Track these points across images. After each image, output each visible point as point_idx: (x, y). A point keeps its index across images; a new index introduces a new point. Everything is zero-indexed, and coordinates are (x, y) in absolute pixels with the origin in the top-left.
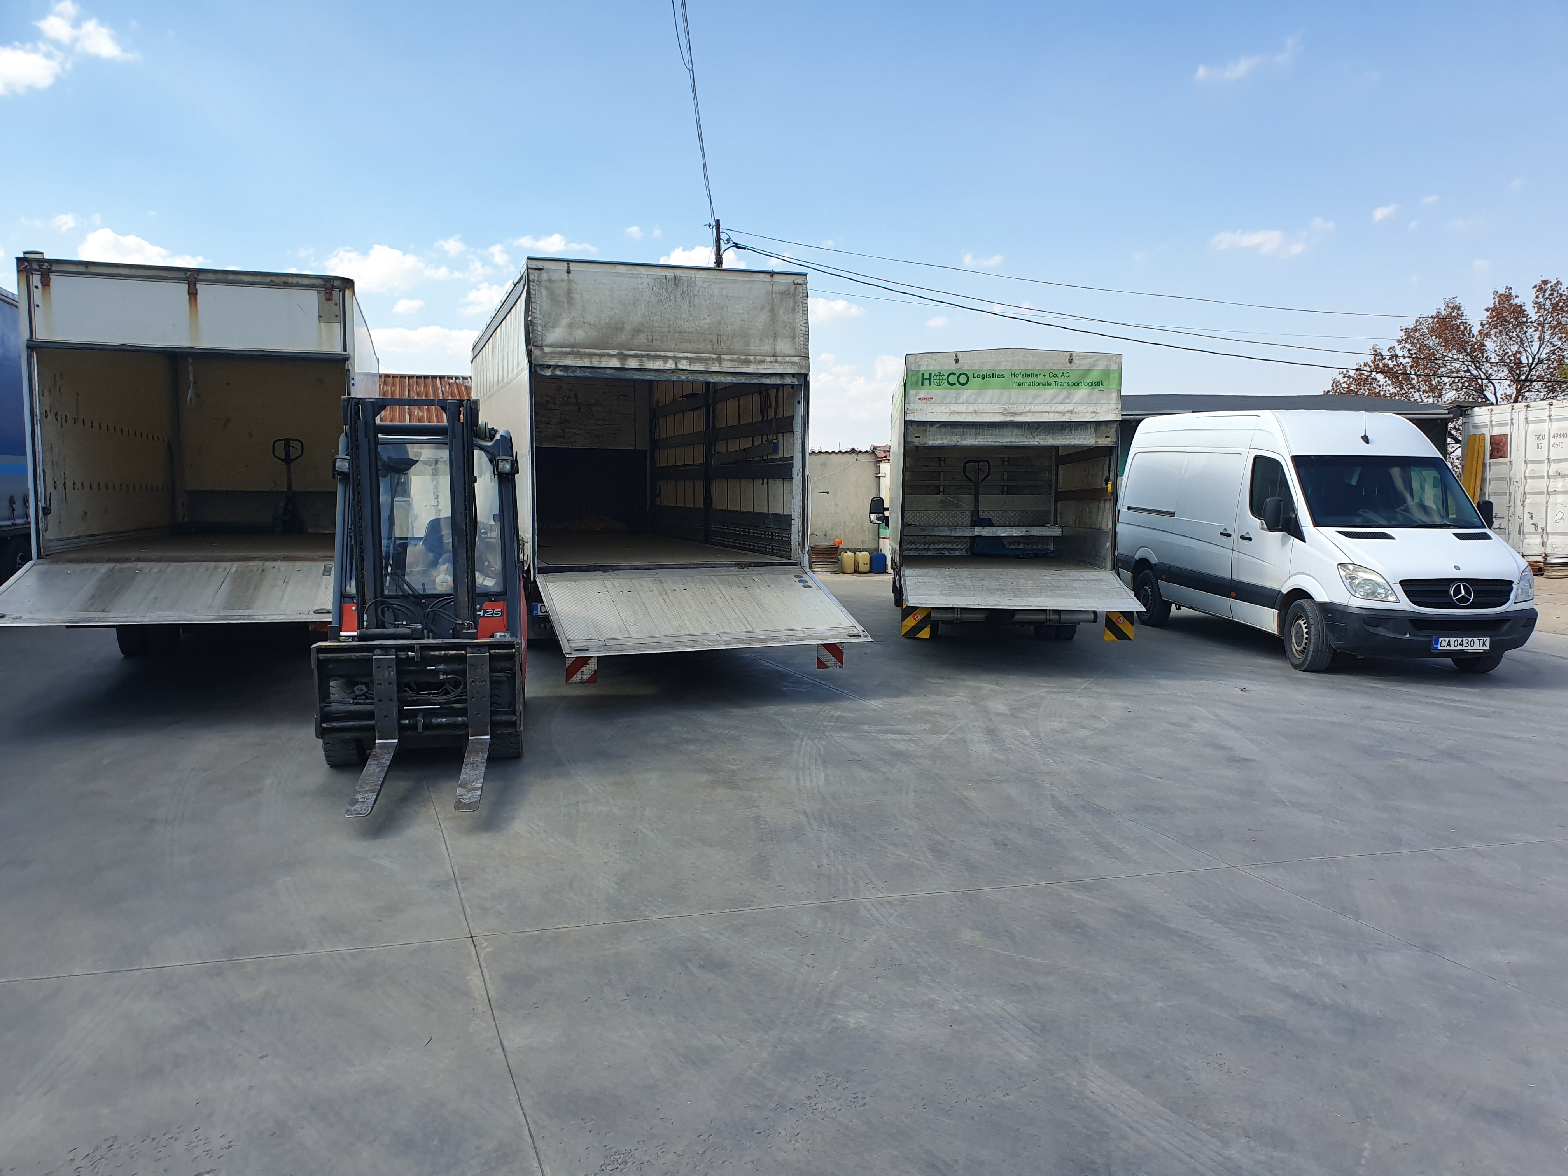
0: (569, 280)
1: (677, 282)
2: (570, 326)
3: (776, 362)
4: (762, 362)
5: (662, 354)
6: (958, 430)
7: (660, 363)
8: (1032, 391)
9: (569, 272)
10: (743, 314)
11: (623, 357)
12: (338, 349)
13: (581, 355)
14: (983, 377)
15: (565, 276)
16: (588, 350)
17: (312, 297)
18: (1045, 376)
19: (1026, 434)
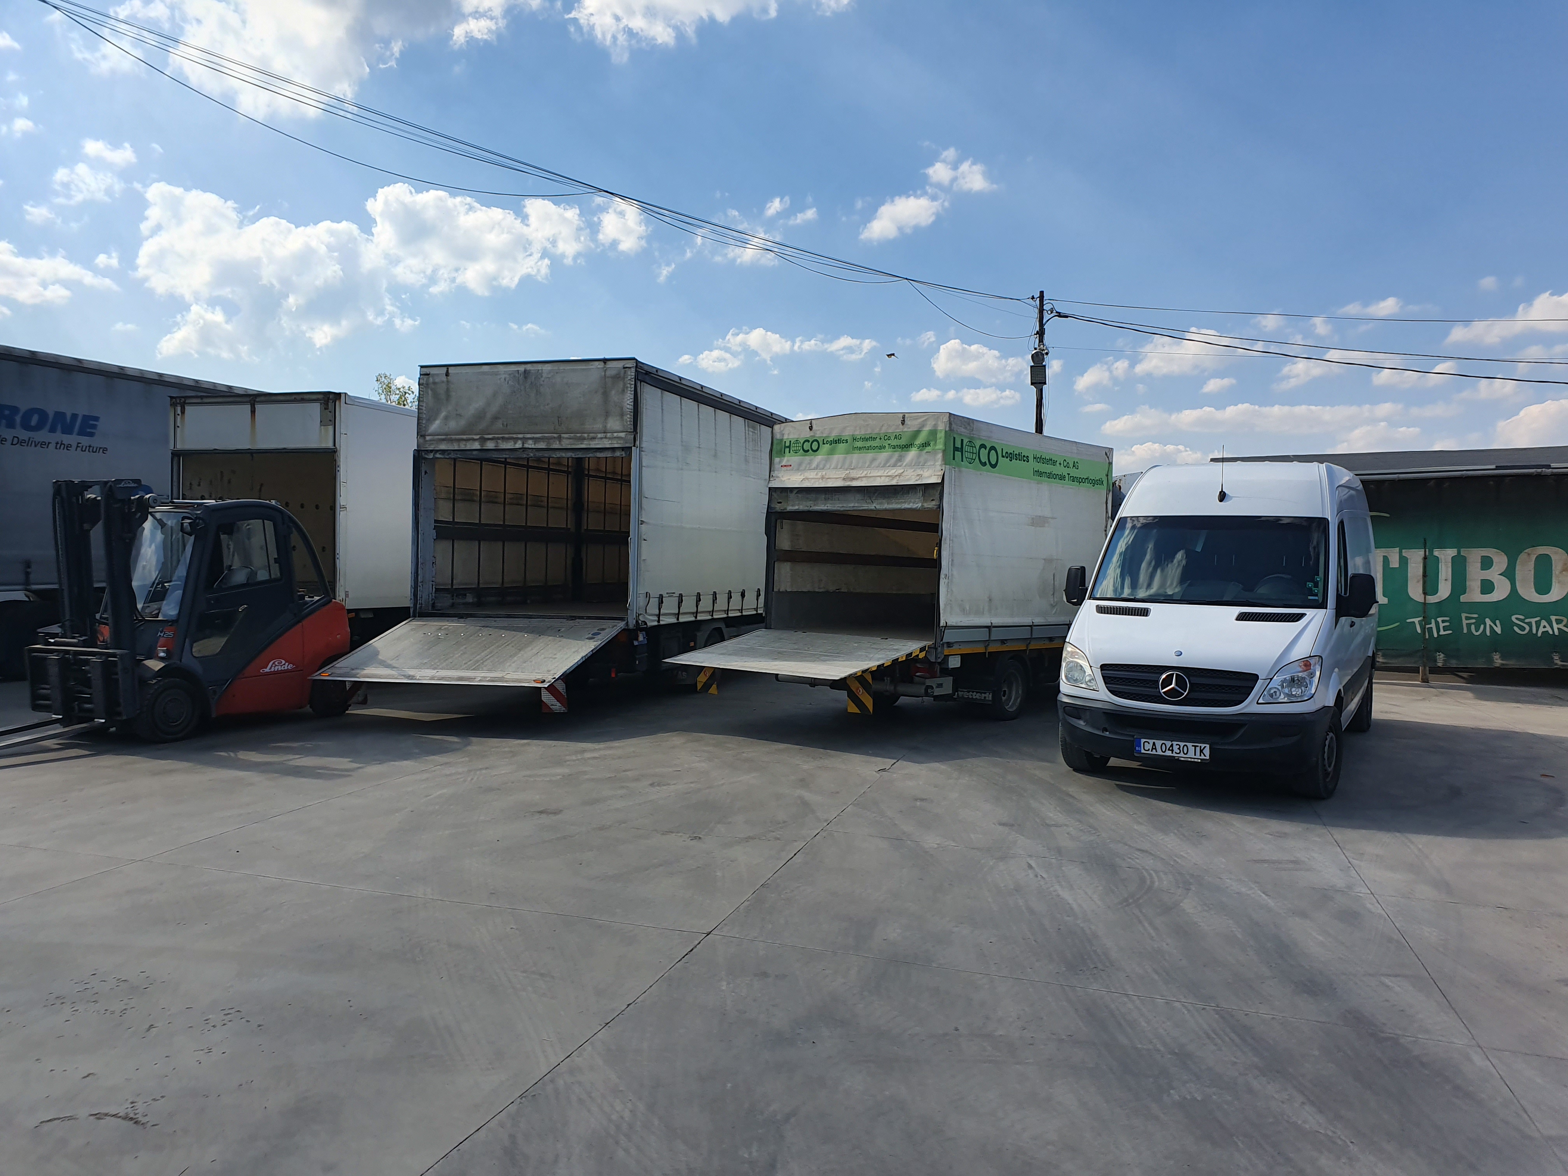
0: (448, 381)
1: (526, 375)
2: (446, 418)
3: (606, 438)
4: (594, 438)
5: (515, 436)
6: (812, 495)
7: (511, 444)
8: (870, 455)
9: (447, 374)
10: (580, 397)
11: (483, 440)
12: (330, 445)
13: (451, 440)
14: (831, 443)
15: (444, 378)
16: (457, 437)
17: (315, 408)
18: (880, 439)
19: (866, 498)
